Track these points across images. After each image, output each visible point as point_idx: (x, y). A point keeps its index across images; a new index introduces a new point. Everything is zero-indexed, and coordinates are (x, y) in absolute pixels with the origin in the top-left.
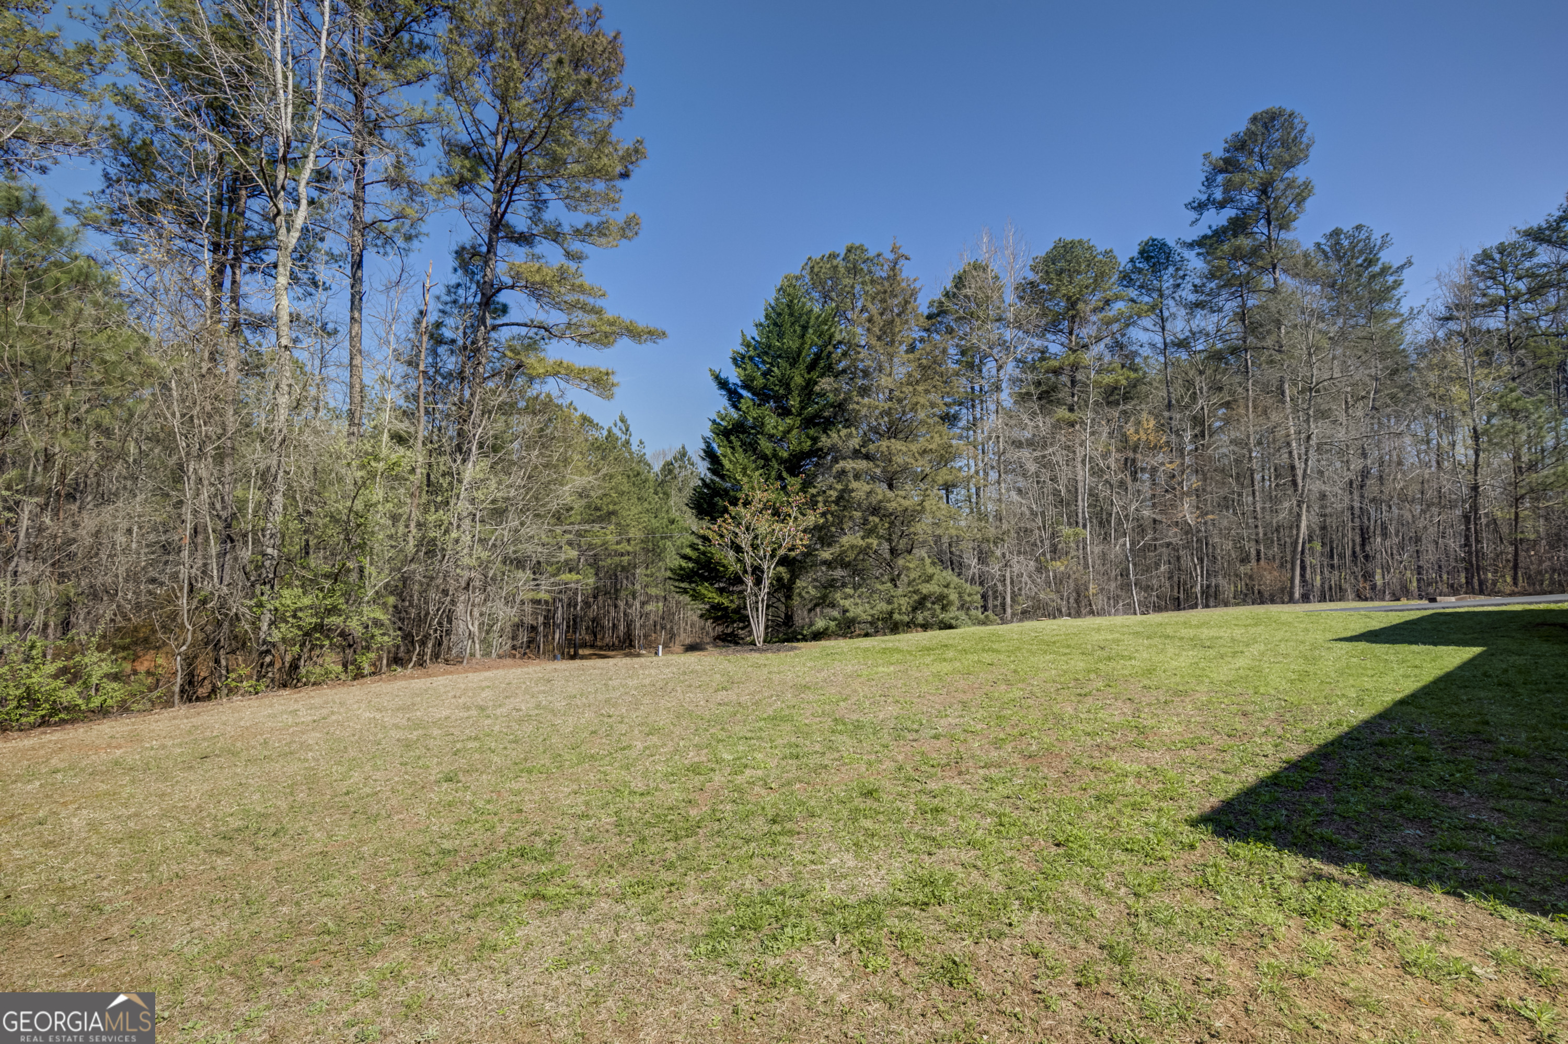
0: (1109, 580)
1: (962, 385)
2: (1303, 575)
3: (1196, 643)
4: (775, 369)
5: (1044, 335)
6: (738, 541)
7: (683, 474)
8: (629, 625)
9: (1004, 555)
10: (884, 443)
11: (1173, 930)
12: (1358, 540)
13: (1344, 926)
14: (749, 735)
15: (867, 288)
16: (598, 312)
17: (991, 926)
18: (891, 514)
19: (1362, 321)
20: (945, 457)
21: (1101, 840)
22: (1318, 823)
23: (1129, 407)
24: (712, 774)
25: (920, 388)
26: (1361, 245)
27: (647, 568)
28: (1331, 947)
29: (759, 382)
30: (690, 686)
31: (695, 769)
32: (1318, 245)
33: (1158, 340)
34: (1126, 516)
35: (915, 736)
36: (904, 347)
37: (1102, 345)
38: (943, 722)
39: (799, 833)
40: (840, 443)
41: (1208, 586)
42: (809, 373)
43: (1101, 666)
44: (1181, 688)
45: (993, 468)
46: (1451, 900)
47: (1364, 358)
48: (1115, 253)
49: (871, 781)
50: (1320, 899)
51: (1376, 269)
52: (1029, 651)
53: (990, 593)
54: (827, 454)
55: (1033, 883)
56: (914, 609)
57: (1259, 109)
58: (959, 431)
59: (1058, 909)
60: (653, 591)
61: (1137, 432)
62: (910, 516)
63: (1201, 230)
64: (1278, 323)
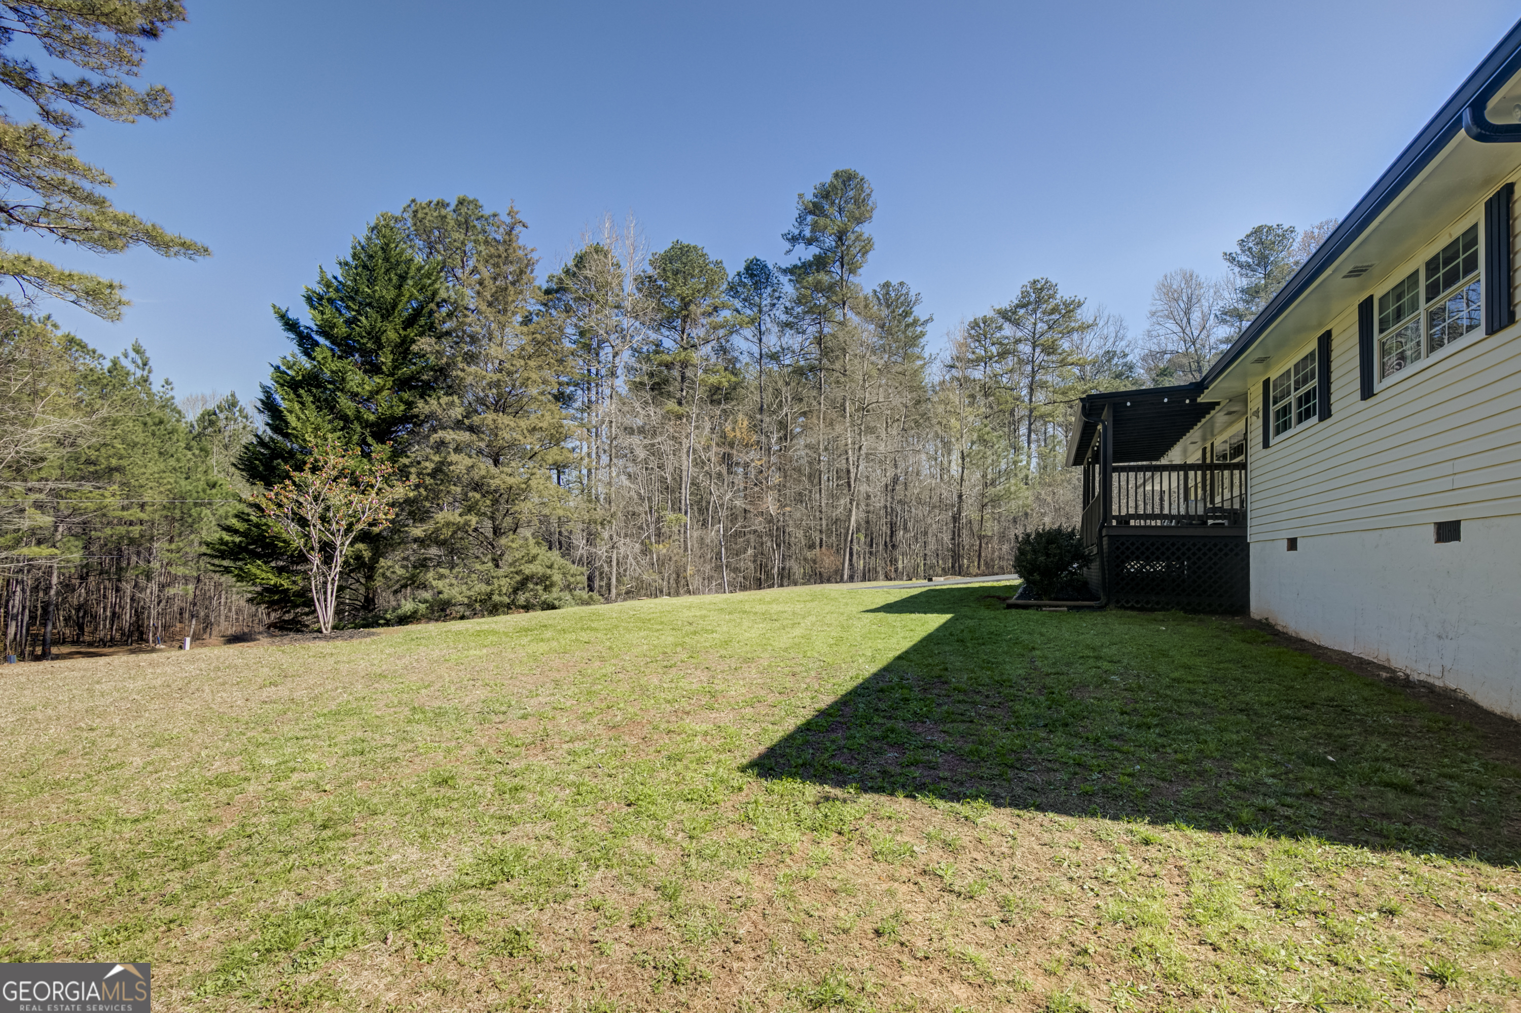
0: (704, 562)
1: (577, 367)
2: (851, 560)
3: (767, 617)
4: (363, 319)
5: (659, 329)
6: (302, 512)
7: (232, 427)
8: (138, 614)
9: (611, 538)
10: (490, 416)
11: (717, 862)
12: (889, 532)
13: (840, 833)
14: (302, 734)
15: (480, 249)
16: (100, 203)
17: (557, 890)
18: (496, 491)
19: (900, 360)
20: (557, 438)
21: (668, 795)
22: (833, 756)
23: (728, 406)
24: (245, 785)
25: (532, 363)
26: (903, 298)
27: (171, 541)
28: (829, 850)
29: (342, 330)
30: (224, 684)
31: (222, 782)
32: (875, 292)
33: (755, 350)
34: (722, 505)
35: (502, 717)
36: (519, 318)
37: (709, 347)
38: (534, 701)
39: (355, 835)
40: (439, 411)
41: (783, 569)
42: (405, 329)
43: (687, 640)
44: (749, 656)
45: (605, 451)
46: (909, 801)
47: (900, 389)
48: (725, 265)
49: (447, 768)
50: (826, 816)
51: (910, 320)
52: (626, 629)
53: (597, 573)
54: (423, 422)
55: (602, 844)
56: (515, 591)
57: (841, 167)
58: (573, 411)
59: (623, 862)
60: (180, 571)
61: (734, 429)
62: (513, 495)
63: (792, 260)
64: (844, 351)
